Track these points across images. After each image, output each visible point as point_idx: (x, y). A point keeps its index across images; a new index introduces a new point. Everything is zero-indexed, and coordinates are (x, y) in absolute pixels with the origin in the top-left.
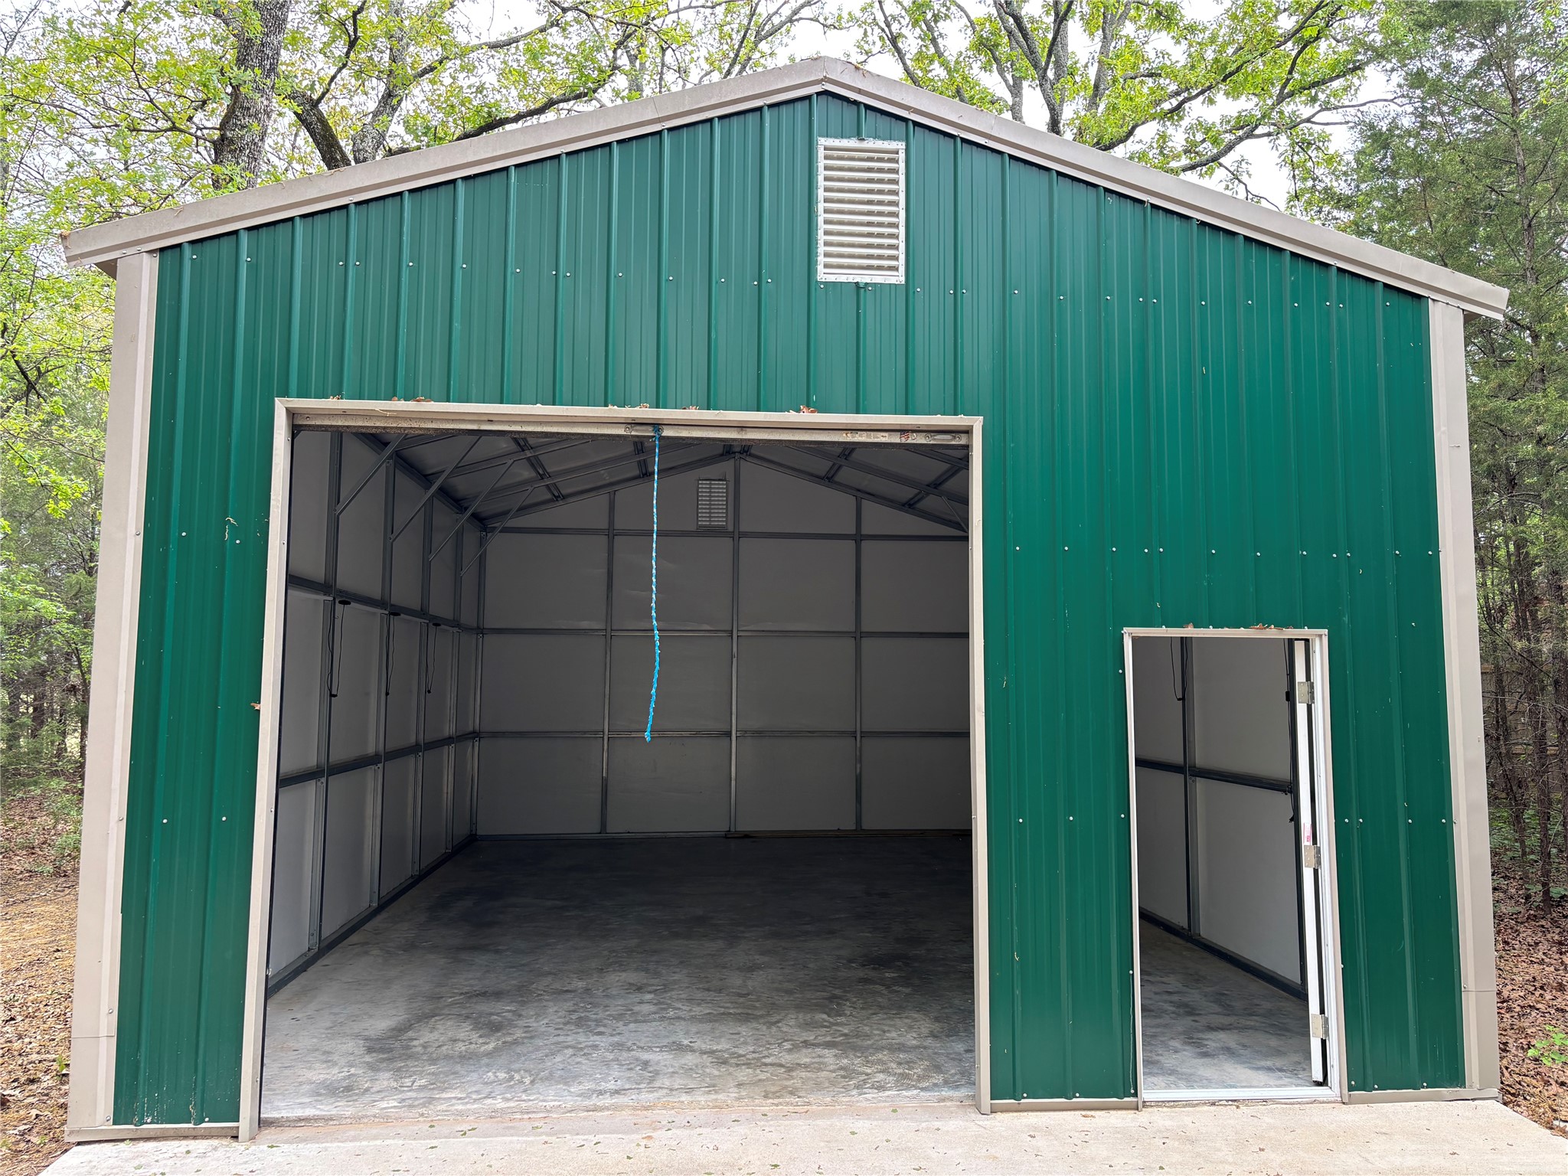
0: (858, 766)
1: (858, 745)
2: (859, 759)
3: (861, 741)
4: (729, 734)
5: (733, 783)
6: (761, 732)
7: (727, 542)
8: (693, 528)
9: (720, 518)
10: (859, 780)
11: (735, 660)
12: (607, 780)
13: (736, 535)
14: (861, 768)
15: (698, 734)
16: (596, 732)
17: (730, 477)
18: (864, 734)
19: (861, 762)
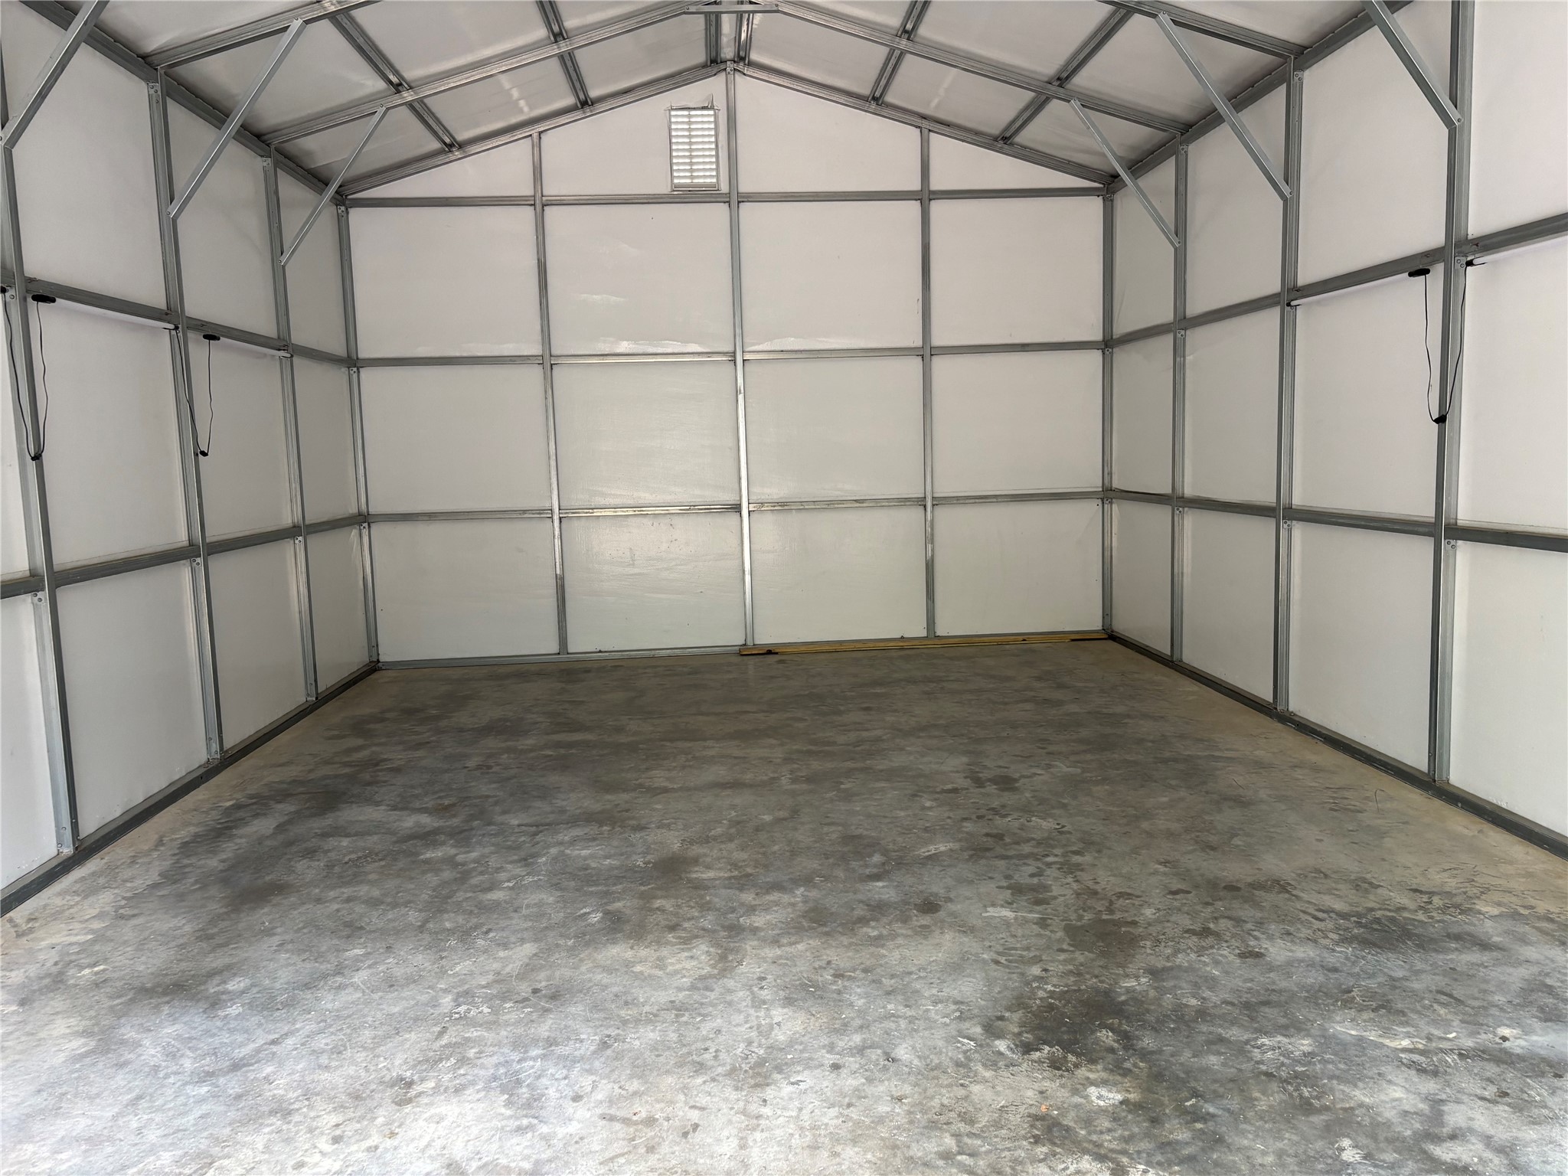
0: (929, 547)
1: (929, 518)
2: (930, 539)
3: (932, 512)
4: (737, 508)
5: (748, 578)
6: (783, 504)
7: (719, 212)
8: (664, 189)
9: (706, 173)
10: (930, 567)
11: (741, 397)
12: (562, 578)
13: (734, 199)
14: (933, 550)
15: (691, 510)
16: (541, 511)
17: (720, 103)
18: (938, 502)
19: (932, 543)
